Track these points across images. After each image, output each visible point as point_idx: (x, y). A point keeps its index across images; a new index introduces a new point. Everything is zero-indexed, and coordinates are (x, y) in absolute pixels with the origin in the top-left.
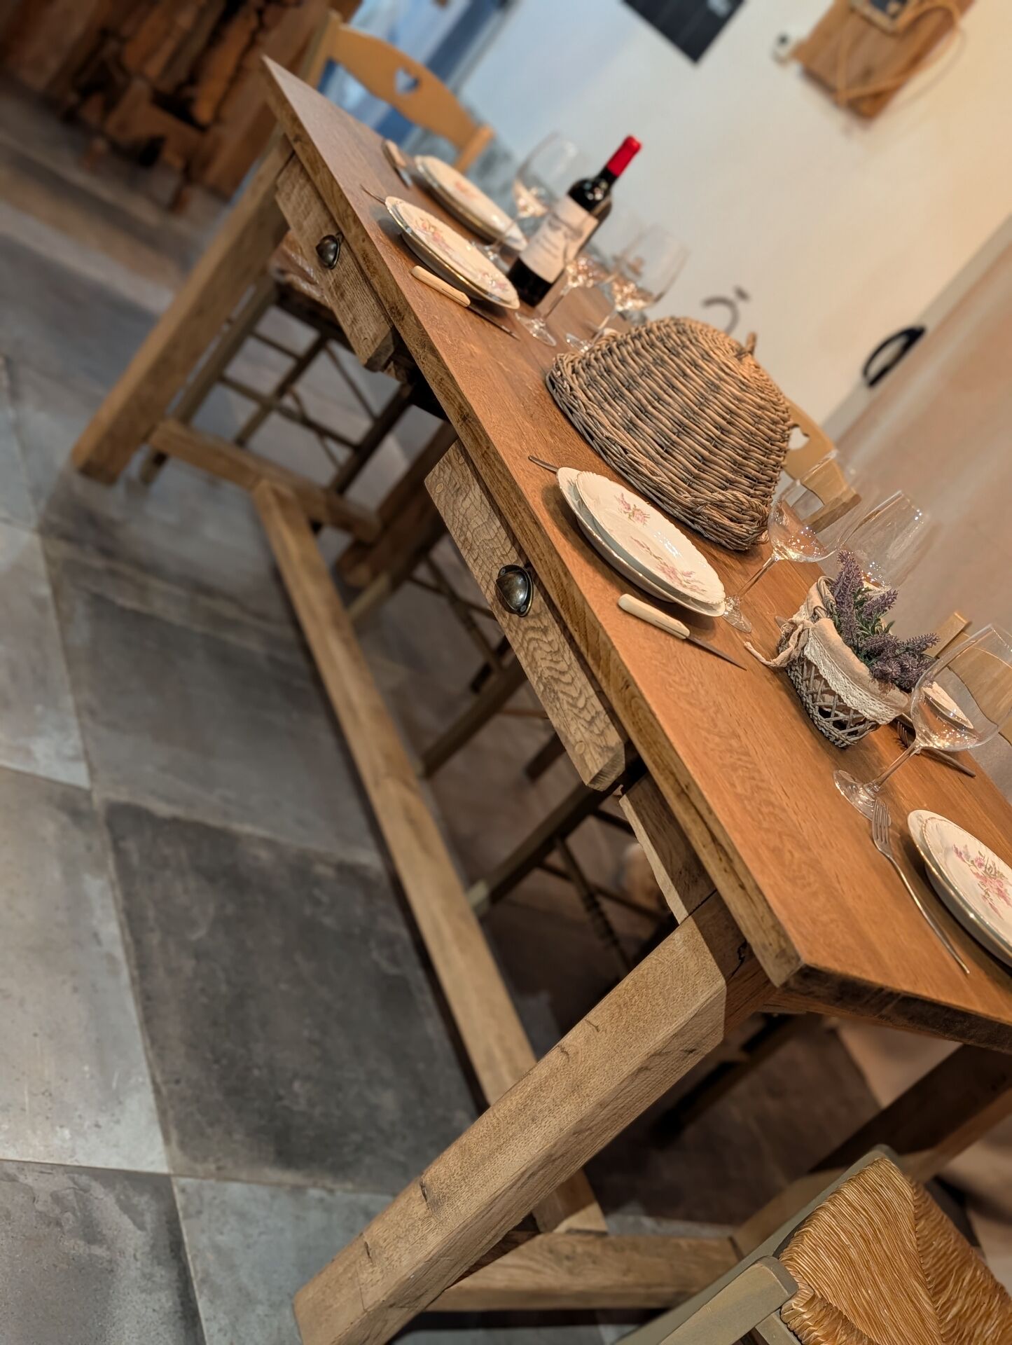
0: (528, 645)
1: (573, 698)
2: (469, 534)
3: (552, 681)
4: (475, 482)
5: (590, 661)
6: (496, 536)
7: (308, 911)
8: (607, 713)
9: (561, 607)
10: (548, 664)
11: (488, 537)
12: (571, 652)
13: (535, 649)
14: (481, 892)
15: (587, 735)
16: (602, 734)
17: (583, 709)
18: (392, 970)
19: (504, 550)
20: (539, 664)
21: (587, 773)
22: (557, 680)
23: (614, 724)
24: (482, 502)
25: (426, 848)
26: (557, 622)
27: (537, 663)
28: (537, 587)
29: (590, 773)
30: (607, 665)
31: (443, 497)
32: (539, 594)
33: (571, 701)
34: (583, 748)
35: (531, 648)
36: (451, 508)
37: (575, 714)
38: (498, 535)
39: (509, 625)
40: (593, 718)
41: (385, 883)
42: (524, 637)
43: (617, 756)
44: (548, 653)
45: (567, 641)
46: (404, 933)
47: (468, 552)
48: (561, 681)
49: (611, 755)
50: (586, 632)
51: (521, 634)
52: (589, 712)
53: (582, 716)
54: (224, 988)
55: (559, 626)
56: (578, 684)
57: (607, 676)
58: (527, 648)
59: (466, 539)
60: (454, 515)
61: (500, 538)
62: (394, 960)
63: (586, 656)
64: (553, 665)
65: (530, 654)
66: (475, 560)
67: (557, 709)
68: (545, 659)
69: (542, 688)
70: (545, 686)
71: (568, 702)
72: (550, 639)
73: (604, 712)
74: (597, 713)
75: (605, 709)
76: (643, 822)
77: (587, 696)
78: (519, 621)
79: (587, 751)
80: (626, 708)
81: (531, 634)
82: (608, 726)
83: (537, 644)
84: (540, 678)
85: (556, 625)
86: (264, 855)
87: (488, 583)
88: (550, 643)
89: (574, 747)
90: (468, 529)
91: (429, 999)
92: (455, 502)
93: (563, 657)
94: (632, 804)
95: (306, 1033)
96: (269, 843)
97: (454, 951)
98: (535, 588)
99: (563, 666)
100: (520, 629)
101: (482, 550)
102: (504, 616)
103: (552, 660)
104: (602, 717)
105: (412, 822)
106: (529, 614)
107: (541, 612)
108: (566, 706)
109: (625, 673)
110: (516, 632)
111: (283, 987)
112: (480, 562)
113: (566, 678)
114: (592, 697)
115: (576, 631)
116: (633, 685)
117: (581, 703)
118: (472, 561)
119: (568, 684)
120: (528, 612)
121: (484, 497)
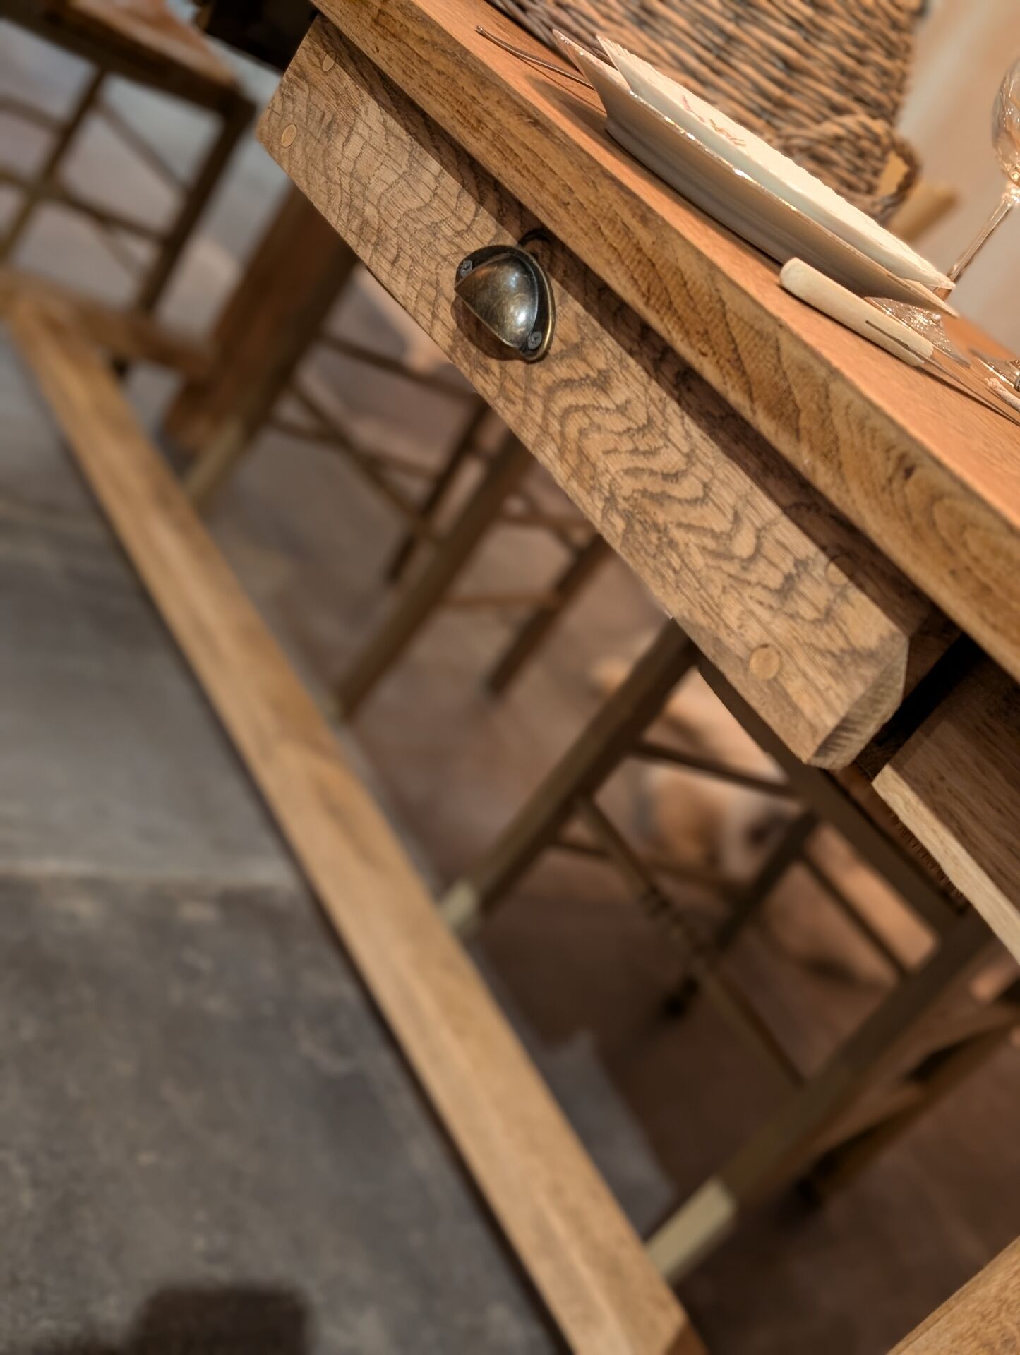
0: (562, 425)
1: (715, 536)
2: (369, 211)
3: (646, 502)
4: (366, 96)
5: (765, 425)
6: (435, 194)
7: (177, 993)
8: (833, 559)
9: (647, 303)
10: (626, 461)
11: (416, 203)
12: (687, 420)
13: (582, 432)
14: (463, 901)
15: (780, 627)
16: (828, 616)
17: (752, 559)
18: (337, 1066)
19: (460, 219)
20: (601, 465)
21: (802, 726)
22: (660, 499)
23: (861, 587)
24: (389, 132)
25: (365, 854)
26: (631, 353)
27: (594, 466)
28: (562, 283)
29: (813, 728)
30: (825, 422)
31: (298, 152)
32: (570, 297)
33: (710, 544)
34: (775, 662)
35: (572, 430)
36: (321, 169)
37: (730, 576)
38: (439, 191)
39: (502, 389)
40: (788, 578)
41: (305, 910)
42: (547, 409)
43: (887, 673)
44: (620, 434)
45: (670, 394)
46: (348, 991)
47: (375, 250)
48: (670, 497)
49: (870, 672)
50: (735, 350)
51: (538, 404)
52: (772, 564)
53: (753, 578)
54: (27, 1199)
55: (638, 362)
56: (727, 497)
57: (830, 454)
58: (562, 434)
59: (365, 223)
60: (329, 179)
61: (445, 197)
62: (340, 1047)
63: (747, 414)
64: (640, 462)
65: (572, 446)
66: (393, 263)
67: (675, 571)
68: (615, 450)
69: (620, 524)
70: (628, 517)
71: (704, 549)
72: (620, 398)
73: (823, 558)
74: (800, 564)
75: (823, 548)
76: (962, 835)
77: (758, 524)
78: (528, 375)
79: (790, 668)
80: (916, 532)
81: (566, 399)
82: (843, 595)
83: (587, 420)
84: (611, 500)
85: (631, 361)
86: (86, 908)
87: (434, 304)
88: (622, 410)
89: (744, 663)
90: (366, 199)
91: (407, 1102)
92: (326, 153)
93: (665, 435)
94: (913, 789)
95: (200, 1243)
96: (92, 885)
97: (445, 1036)
98: (555, 285)
99: (670, 459)
100: (535, 393)
101: (406, 236)
102: (488, 371)
103: (635, 451)
104: (818, 572)
105: (335, 811)
106: (552, 352)
107: (583, 339)
108: (698, 560)
109: (892, 434)
110: (526, 401)
111: (147, 1158)
112: (406, 263)
113: (688, 488)
114: (774, 523)
115: (704, 355)
116: (929, 463)
117: (743, 545)
118: (387, 266)
119: (694, 502)
120: (549, 347)
121: (392, 123)
